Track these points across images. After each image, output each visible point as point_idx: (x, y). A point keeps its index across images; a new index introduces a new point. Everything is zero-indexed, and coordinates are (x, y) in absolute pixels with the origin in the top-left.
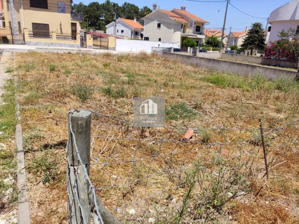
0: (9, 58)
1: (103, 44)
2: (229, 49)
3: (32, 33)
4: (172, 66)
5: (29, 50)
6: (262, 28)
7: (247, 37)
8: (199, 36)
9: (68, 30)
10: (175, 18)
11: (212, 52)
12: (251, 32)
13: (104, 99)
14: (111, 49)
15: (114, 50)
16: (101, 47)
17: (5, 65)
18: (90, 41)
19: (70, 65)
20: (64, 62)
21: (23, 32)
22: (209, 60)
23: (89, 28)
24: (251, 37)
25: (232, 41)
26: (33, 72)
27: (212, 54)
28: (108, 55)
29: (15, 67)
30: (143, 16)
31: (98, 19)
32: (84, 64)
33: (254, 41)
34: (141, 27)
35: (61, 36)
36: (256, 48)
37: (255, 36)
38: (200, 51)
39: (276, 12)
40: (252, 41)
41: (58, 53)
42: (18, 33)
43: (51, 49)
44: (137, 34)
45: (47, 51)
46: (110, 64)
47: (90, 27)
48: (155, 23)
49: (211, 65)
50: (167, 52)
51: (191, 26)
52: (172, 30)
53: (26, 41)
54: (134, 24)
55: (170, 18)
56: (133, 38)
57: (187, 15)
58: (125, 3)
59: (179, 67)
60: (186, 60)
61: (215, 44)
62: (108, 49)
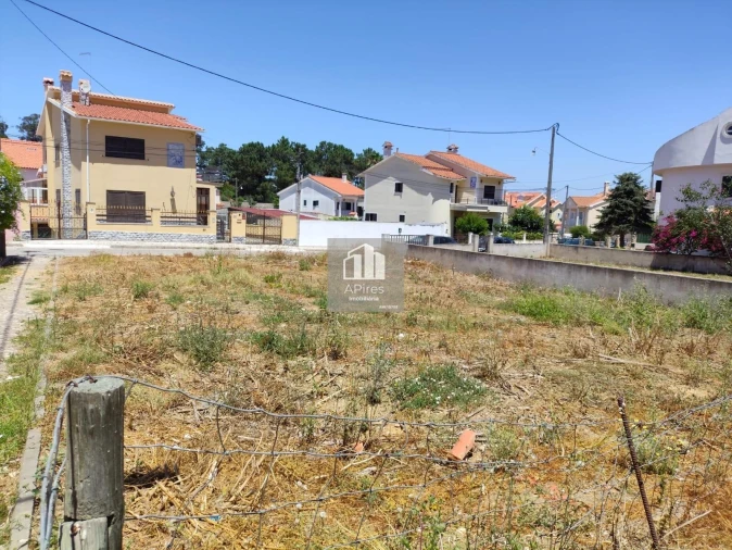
0: (45, 271)
1: (269, 232)
2: (568, 235)
3: (105, 213)
4: (432, 277)
5: (94, 251)
6: (641, 185)
7: (608, 207)
8: (493, 209)
9: (189, 205)
10: (434, 171)
11: (528, 242)
12: (616, 195)
13: (256, 360)
14: (287, 243)
15: (295, 244)
16: (264, 238)
17: (32, 287)
18: (239, 227)
19: (185, 282)
20: (171, 277)
21: (83, 211)
22: (519, 261)
23: (241, 198)
24: (617, 207)
25: (573, 217)
26: (95, 302)
27: (526, 249)
28: (278, 257)
29: (55, 290)
30: (362, 168)
31: (261, 179)
32: (219, 278)
33: (625, 214)
34: (358, 191)
35: (174, 219)
36: (631, 231)
37: (626, 205)
38: (498, 241)
39: (666, 150)
40: (620, 215)
41: (161, 257)
42: (72, 214)
43: (148, 247)
44: (348, 208)
45: (136, 252)
46: (280, 276)
47: (242, 195)
48: (390, 184)
49: (523, 272)
50: (418, 245)
51: (473, 186)
52: (430, 197)
53: (89, 230)
54: (344, 186)
55: (424, 170)
56: (340, 215)
57: (460, 161)
58: (323, 144)
59: (446, 280)
60: (465, 262)
61: (532, 224)
62: (280, 242)
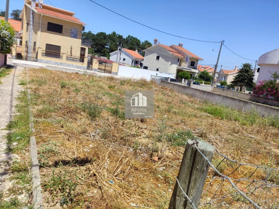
0: (23, 72)
1: (107, 68)
2: (219, 84)
3: (45, 53)
4: (170, 94)
5: (41, 67)
6: (252, 69)
7: (237, 75)
8: (193, 70)
9: (77, 53)
10: (173, 53)
11: (204, 85)
12: (241, 71)
13: (111, 119)
14: (113, 73)
15: (116, 74)
16: (105, 71)
17: (19, 78)
18: (96, 65)
19: (79, 84)
20: (73, 81)
21: (36, 51)
22: (204, 92)
23: (95, 53)
24: (241, 76)
25: (222, 77)
26: (45, 87)
27: (204, 87)
28: (112, 79)
29: (28, 80)
30: (143, 48)
31: (104, 47)
32: (92, 84)
33: (244, 79)
34: (142, 57)
35: (71, 58)
36: (245, 86)
37: (245, 75)
38: (194, 83)
39: (264, 56)
40: (242, 79)
41: (66, 73)
42: (32, 51)
43: (60, 68)
44: (137, 63)
45: (57, 69)
46: (115, 86)
47: (96, 53)
48: (155, 56)
49: (205, 96)
50: (164, 81)
51: (187, 61)
52: (170, 63)
53: (38, 58)
54: (136, 54)
55: (169, 52)
56: (133, 66)
57: (183, 50)
58: (129, 36)
59: (176, 96)
60: (182, 90)
61: (207, 78)
62: (111, 73)
